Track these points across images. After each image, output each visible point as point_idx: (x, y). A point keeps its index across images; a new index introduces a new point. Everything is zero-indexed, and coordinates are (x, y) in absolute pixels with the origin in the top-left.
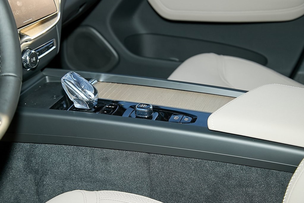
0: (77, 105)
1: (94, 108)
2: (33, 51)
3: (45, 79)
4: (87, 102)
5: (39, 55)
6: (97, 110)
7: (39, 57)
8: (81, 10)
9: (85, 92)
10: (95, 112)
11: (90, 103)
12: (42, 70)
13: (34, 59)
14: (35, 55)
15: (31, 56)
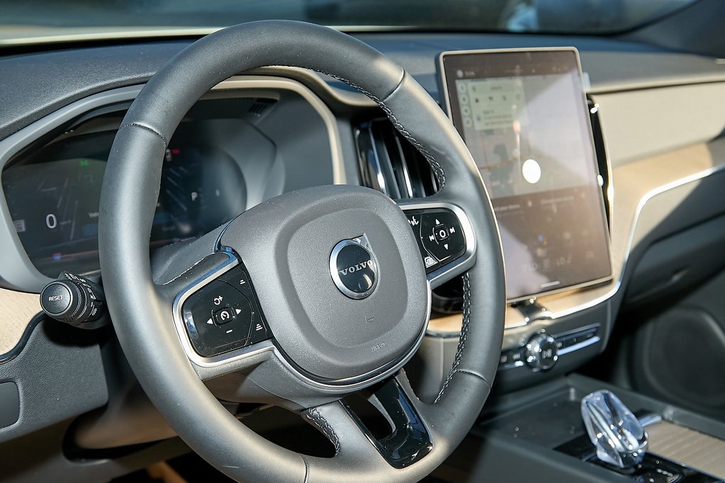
0: (603, 455)
1: (636, 466)
2: (551, 340)
3: (568, 394)
4: (621, 454)
5: (560, 348)
6: (638, 472)
7: (560, 352)
8: (676, 278)
9: (622, 434)
10: (633, 475)
11: (626, 457)
12: (567, 374)
13: (549, 353)
14: (553, 347)
15: (545, 346)
